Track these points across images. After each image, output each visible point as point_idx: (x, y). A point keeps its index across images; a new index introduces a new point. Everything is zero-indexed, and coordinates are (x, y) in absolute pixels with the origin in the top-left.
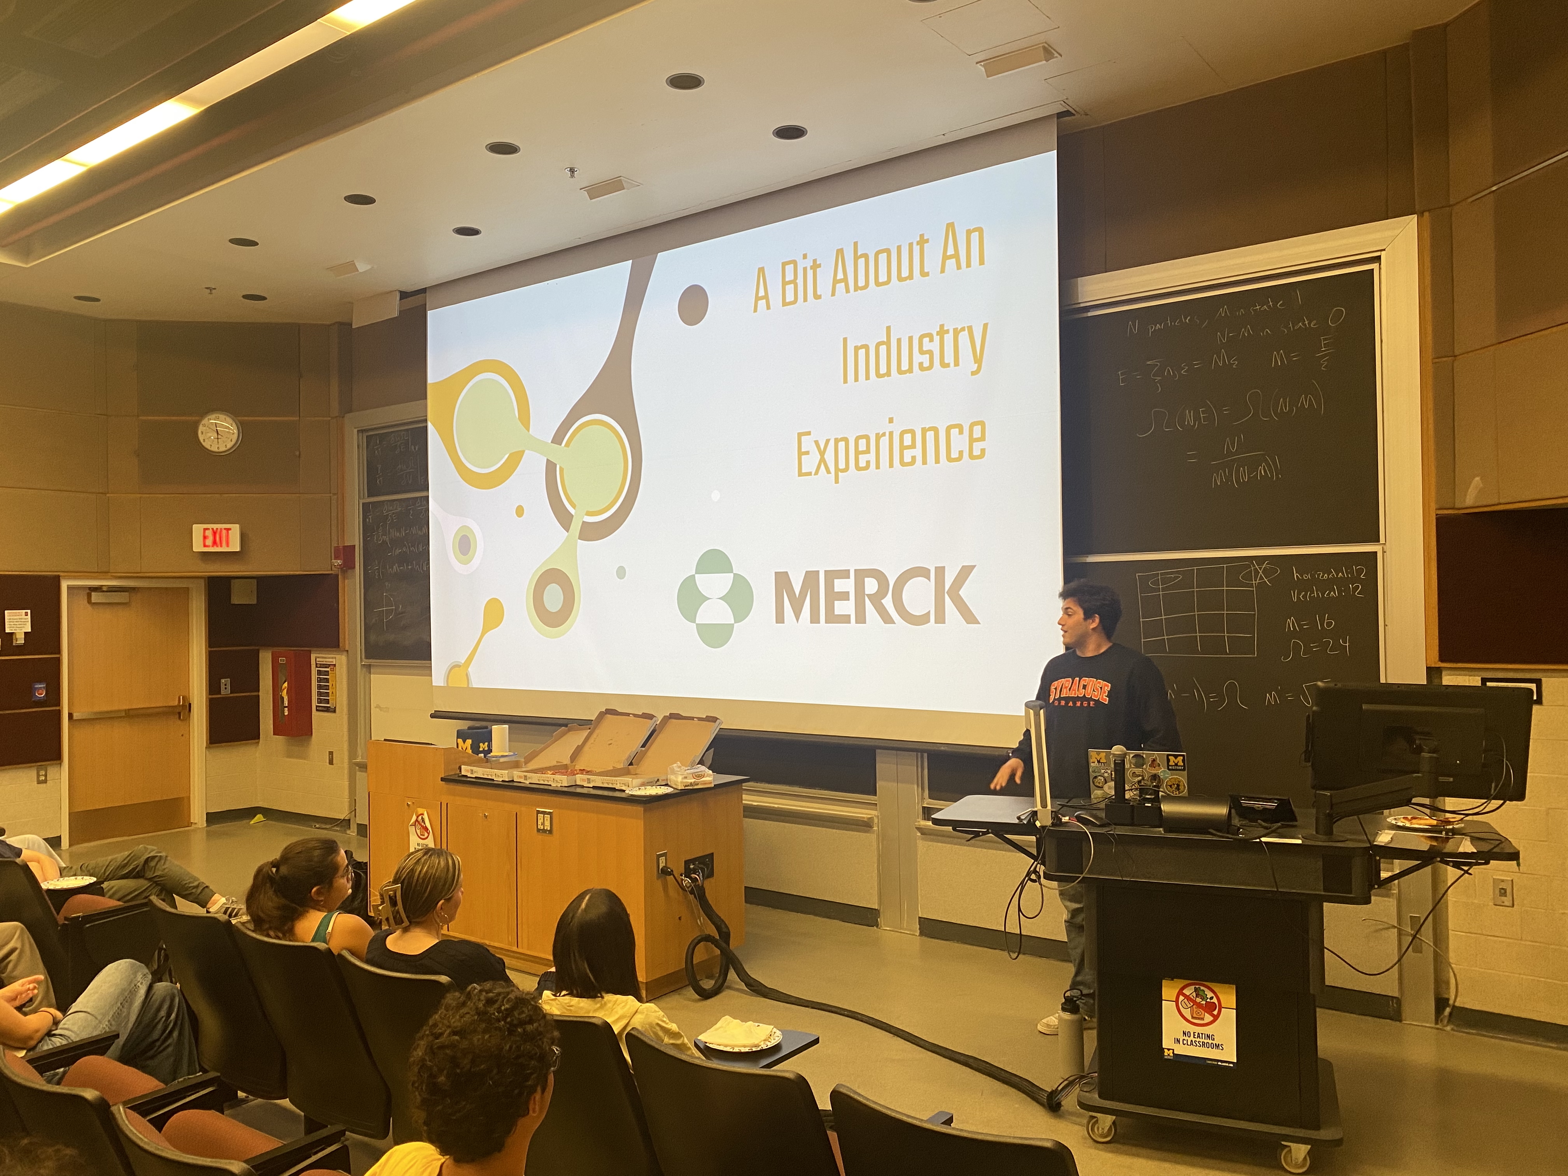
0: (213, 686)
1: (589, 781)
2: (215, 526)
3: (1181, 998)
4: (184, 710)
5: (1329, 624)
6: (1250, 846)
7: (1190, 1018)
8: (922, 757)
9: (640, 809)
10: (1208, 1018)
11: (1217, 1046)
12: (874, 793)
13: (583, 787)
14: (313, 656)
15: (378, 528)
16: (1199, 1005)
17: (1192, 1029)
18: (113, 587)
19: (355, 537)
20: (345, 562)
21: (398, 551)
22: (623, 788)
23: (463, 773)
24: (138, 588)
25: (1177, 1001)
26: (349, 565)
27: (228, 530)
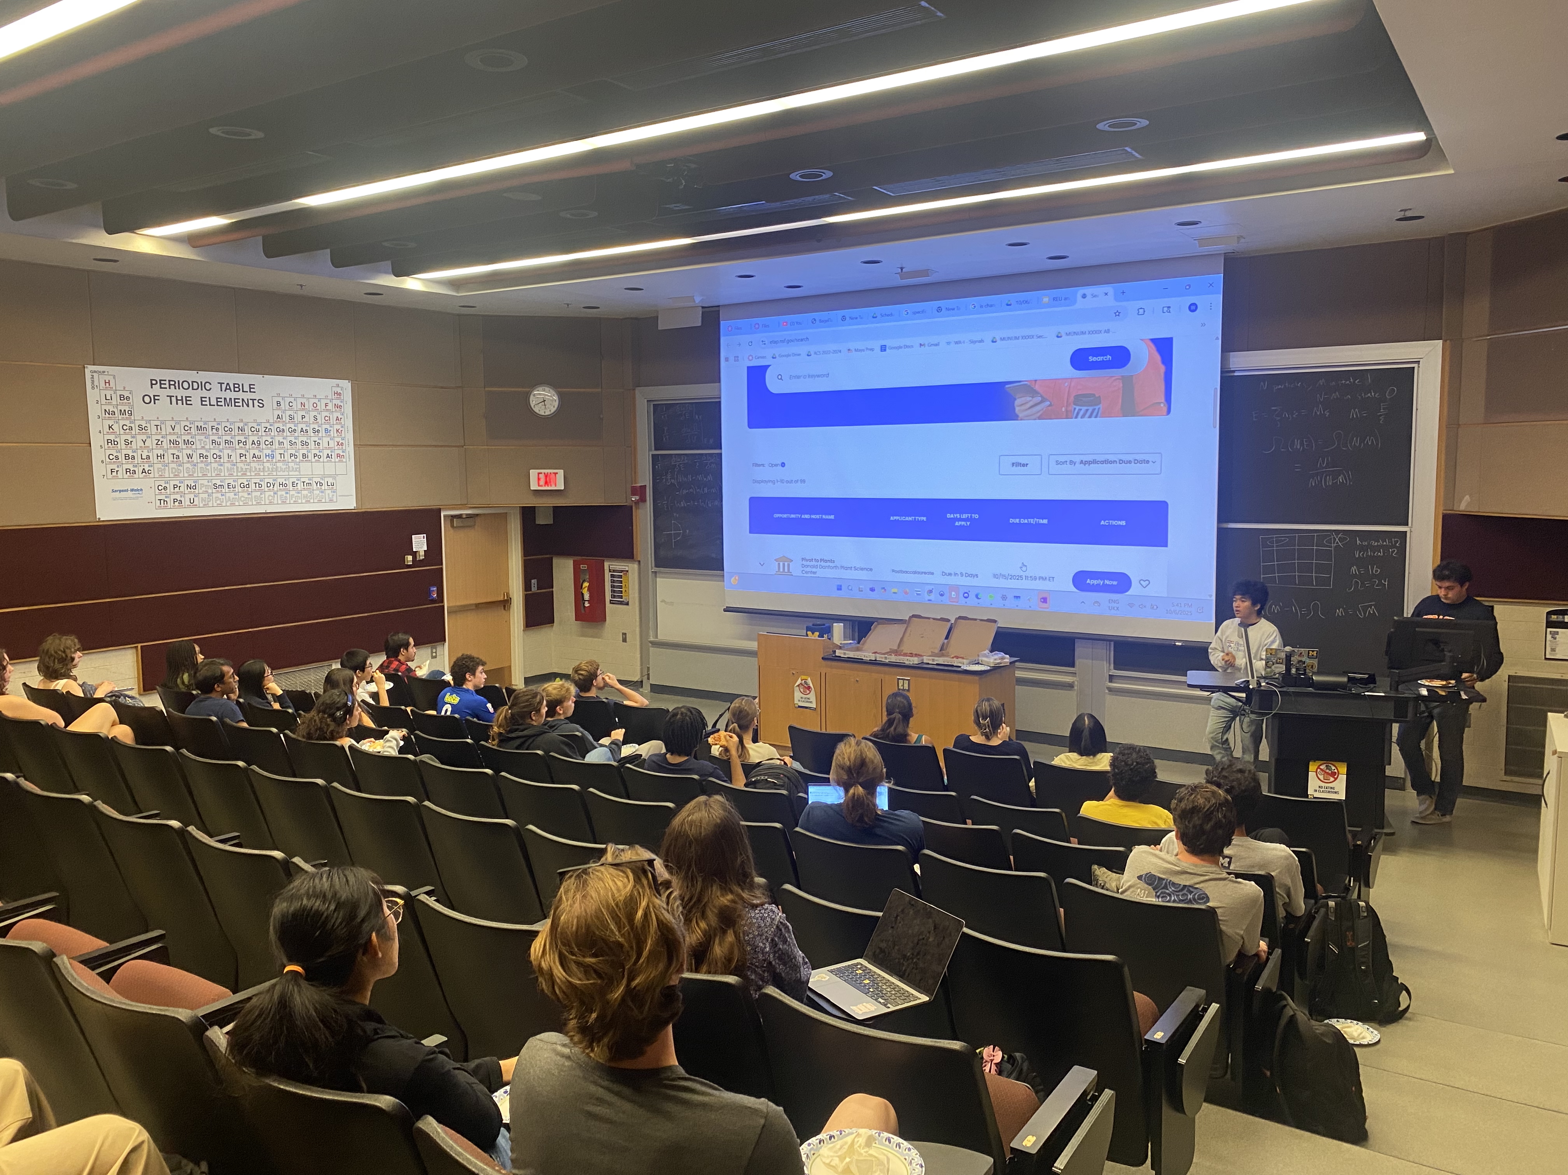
0: (527, 586)
1: (933, 660)
2: (546, 471)
3: (1319, 770)
4: (506, 603)
5: (1376, 571)
6: (1358, 696)
7: (1322, 779)
8: (1110, 644)
9: (976, 678)
10: (1332, 779)
11: (1336, 793)
12: (1073, 666)
13: (928, 664)
14: (606, 564)
15: (667, 473)
16: (1328, 773)
17: (1323, 784)
18: (469, 514)
19: (645, 478)
20: (640, 498)
21: (685, 492)
22: (960, 665)
23: (837, 654)
24: (477, 515)
25: (1316, 772)
26: (643, 499)
27: (556, 474)
